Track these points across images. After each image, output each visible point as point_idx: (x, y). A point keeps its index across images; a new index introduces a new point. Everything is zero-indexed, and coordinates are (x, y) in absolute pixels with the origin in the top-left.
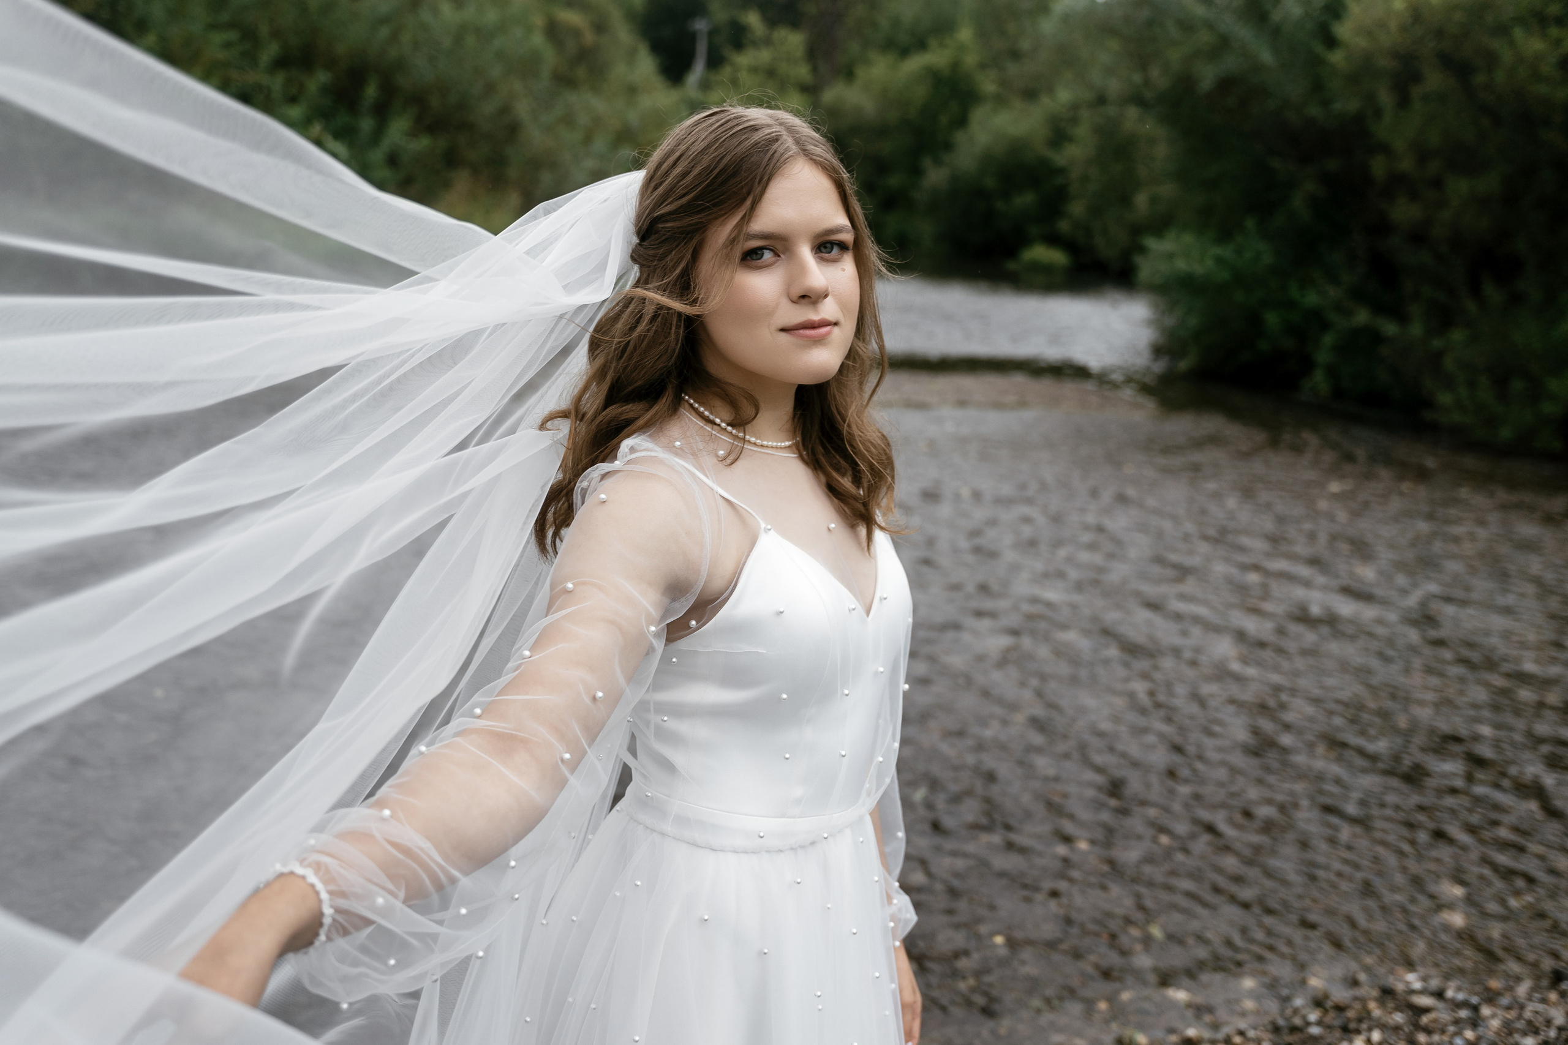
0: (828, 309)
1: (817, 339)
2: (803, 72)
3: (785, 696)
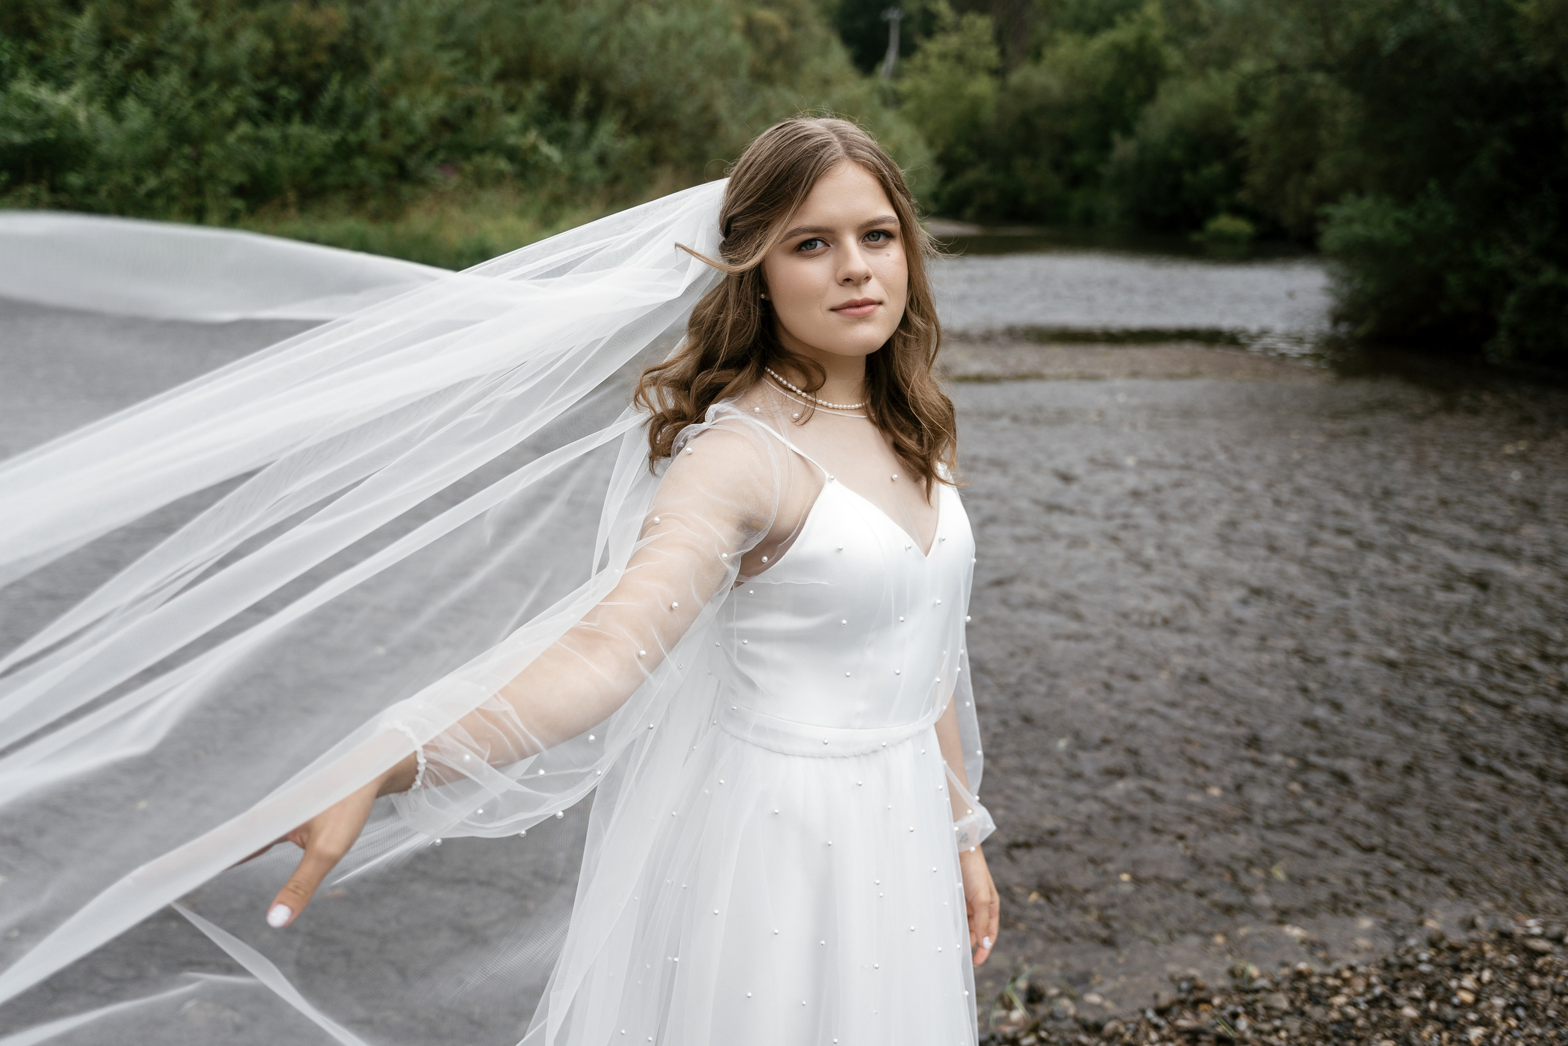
0: (872, 290)
1: (861, 316)
2: (991, 55)
3: (844, 622)
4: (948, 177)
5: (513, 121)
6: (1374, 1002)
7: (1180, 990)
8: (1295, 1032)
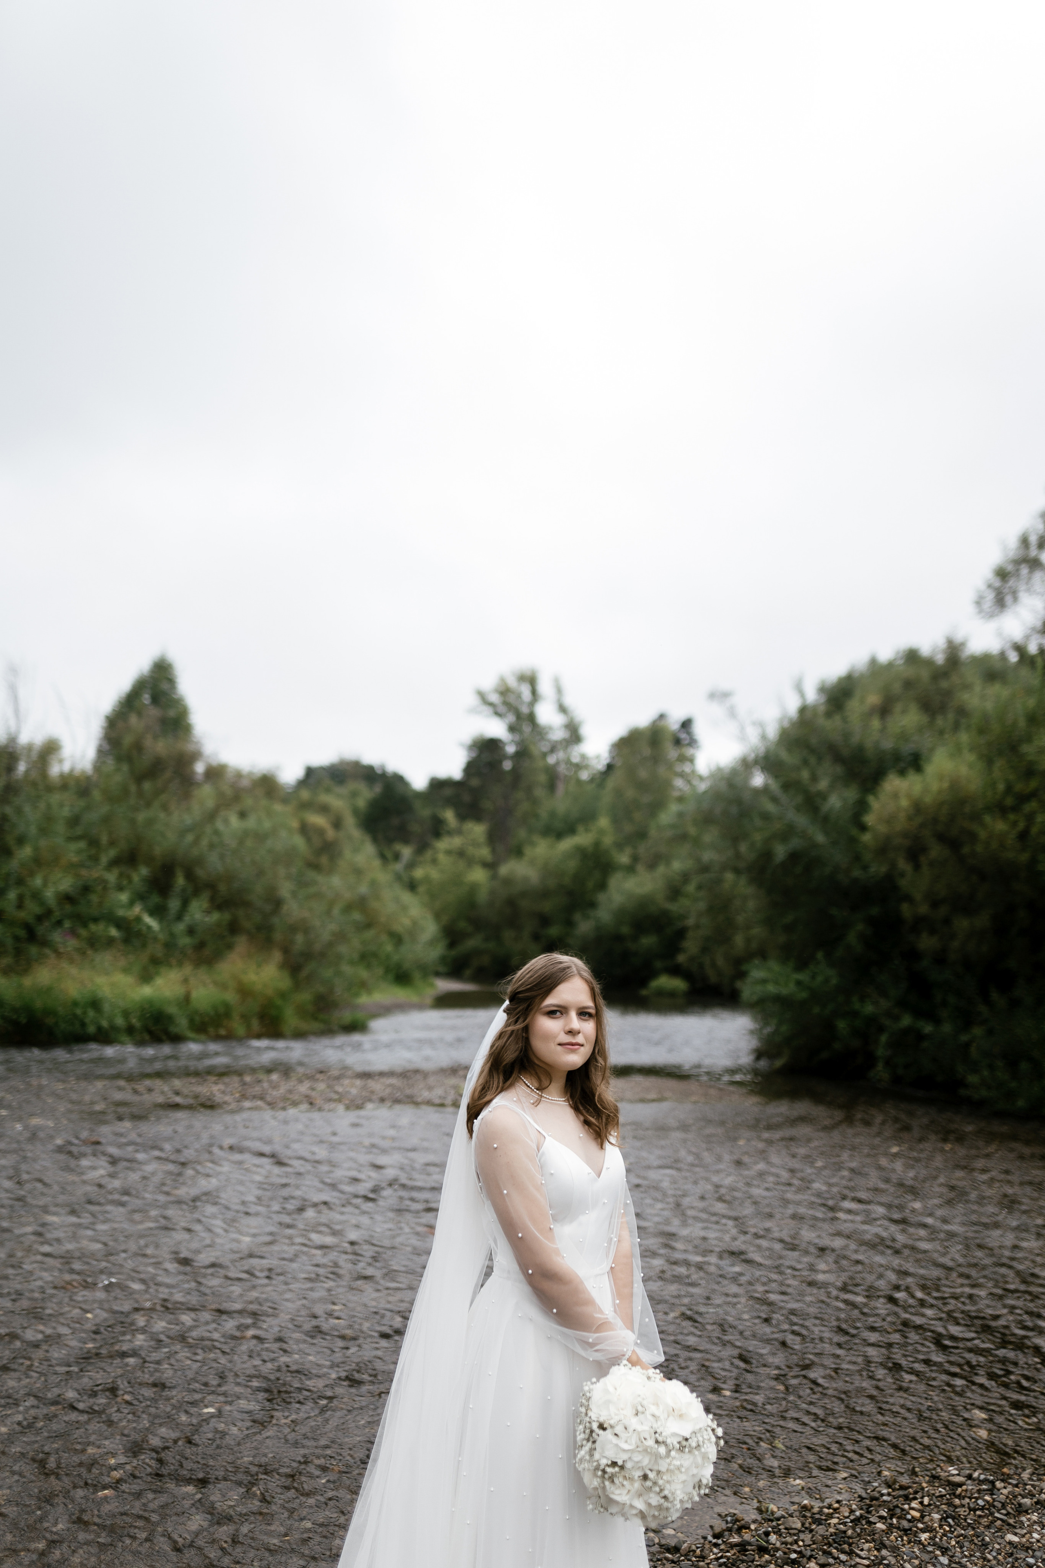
1: (572, 1050)
4: (452, 945)
5: (124, 897)
6: (856, 1521)
7: (727, 1522)
8: (808, 1542)
